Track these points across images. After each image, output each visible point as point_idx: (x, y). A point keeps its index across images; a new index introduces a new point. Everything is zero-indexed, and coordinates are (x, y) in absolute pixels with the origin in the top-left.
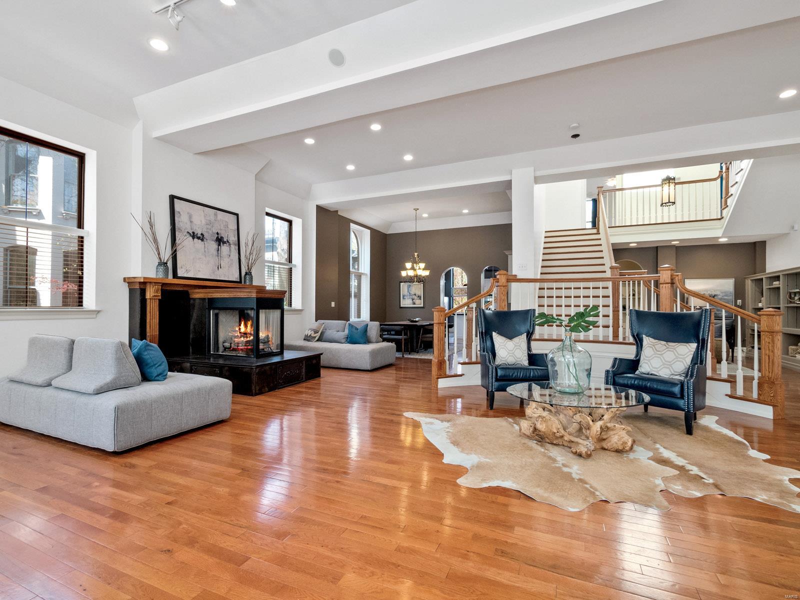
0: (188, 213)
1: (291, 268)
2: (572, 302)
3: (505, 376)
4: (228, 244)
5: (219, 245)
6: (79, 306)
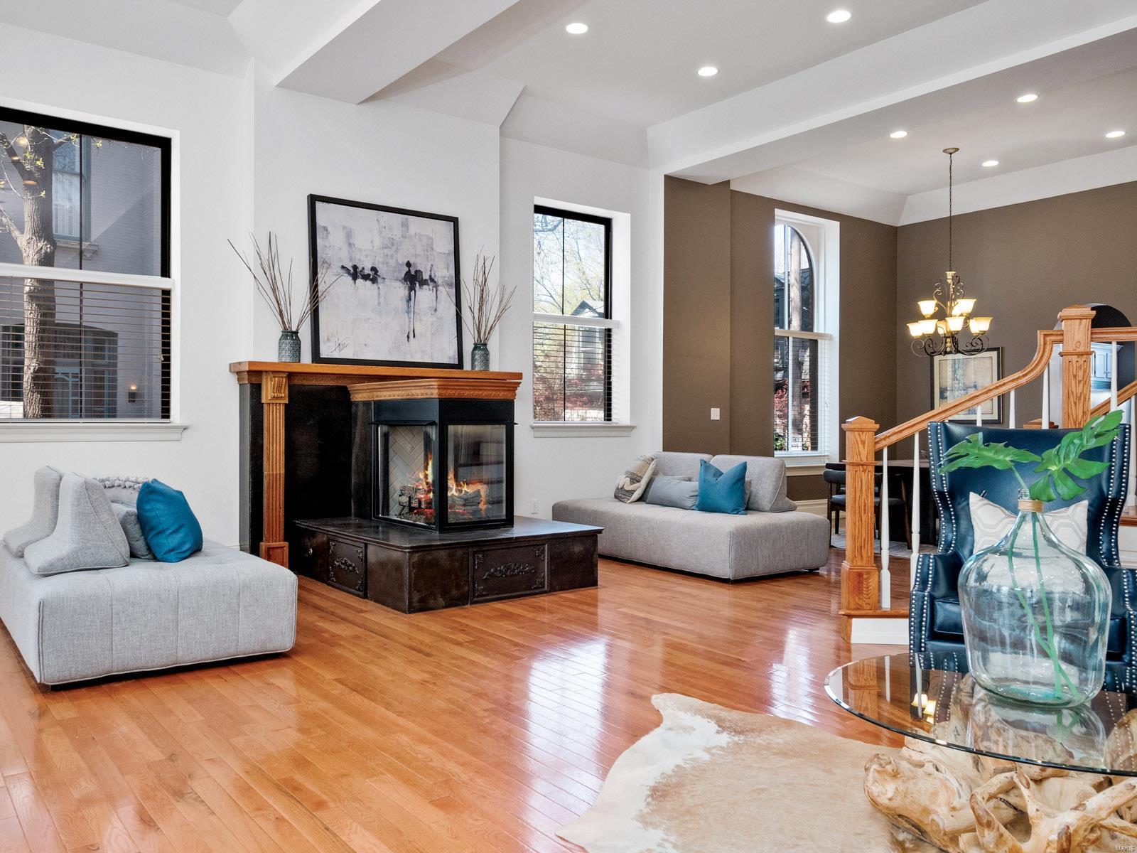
0: (344, 228)
1: (609, 330)
3: (954, 626)
4: (431, 285)
5: (412, 288)
6: (163, 417)
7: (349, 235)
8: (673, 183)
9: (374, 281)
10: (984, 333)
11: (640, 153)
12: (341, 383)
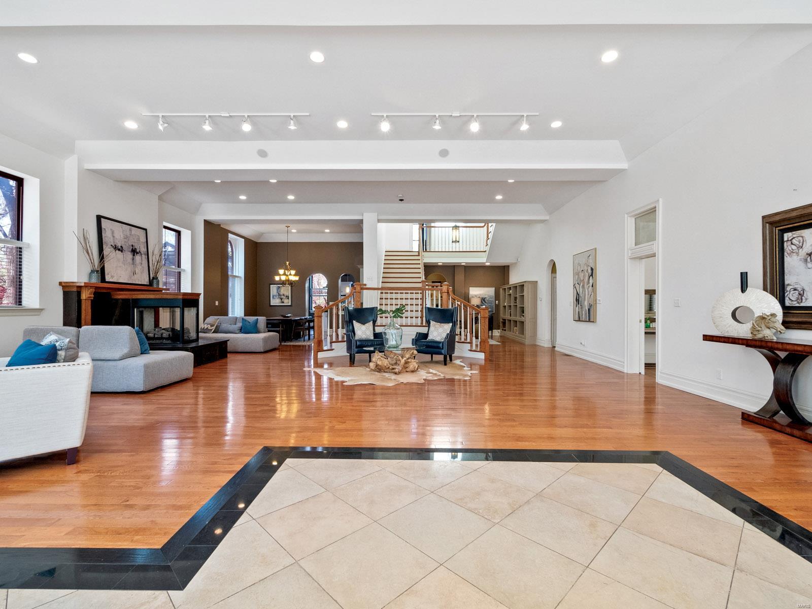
0: (111, 229)
1: (180, 272)
2: (394, 302)
3: (361, 345)
4: (140, 254)
5: (134, 255)
6: (19, 305)
7: (113, 233)
8: (207, 223)
9: (122, 251)
10: (297, 281)
11: (197, 209)
12: (108, 291)
